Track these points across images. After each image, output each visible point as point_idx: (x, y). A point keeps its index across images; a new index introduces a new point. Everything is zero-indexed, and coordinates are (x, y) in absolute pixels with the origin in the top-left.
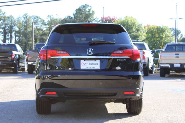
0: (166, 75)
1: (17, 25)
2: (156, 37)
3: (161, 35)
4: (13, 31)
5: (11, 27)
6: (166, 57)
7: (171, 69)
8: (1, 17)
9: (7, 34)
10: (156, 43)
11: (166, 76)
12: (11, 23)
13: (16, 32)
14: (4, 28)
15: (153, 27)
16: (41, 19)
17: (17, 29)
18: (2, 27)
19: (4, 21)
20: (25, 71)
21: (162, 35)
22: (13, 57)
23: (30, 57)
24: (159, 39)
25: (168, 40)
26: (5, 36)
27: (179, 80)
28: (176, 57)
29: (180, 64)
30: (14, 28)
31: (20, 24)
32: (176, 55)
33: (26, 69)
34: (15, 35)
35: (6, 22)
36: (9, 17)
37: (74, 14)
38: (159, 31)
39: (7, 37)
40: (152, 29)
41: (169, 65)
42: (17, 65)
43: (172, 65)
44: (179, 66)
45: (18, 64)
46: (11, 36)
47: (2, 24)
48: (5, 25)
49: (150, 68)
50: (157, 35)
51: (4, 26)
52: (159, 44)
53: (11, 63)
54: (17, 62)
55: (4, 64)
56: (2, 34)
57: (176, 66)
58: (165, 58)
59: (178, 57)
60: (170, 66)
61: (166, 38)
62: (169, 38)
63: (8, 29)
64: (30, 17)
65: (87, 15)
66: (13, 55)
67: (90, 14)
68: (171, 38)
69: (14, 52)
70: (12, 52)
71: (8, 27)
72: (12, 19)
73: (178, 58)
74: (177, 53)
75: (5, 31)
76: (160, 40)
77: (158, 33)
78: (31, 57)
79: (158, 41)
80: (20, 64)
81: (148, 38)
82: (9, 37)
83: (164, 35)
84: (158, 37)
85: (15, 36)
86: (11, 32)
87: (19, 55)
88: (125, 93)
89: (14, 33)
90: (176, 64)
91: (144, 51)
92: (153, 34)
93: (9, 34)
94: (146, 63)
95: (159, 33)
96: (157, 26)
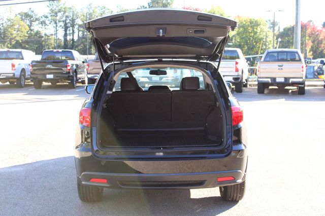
0: (266, 91)
1: (80, 17)
2: (249, 32)
3: (255, 30)
4: (75, 25)
5: (73, 21)
6: (266, 69)
7: (272, 84)
8: (61, 8)
9: (69, 29)
10: (249, 39)
11: (265, 93)
12: (73, 15)
13: (80, 26)
14: (65, 21)
15: (245, 19)
16: (108, 9)
17: (81, 23)
18: (62, 20)
19: (65, 12)
20: (85, 84)
21: (257, 29)
22: (69, 68)
23: (90, 68)
24: (253, 34)
25: (263, 36)
26: (66, 31)
27: (284, 100)
28: (279, 69)
29: (283, 79)
30: (76, 21)
31: (84, 16)
32: (279, 66)
33: (86, 82)
34: (78, 29)
35: (67, 14)
36: (70, 8)
37: (149, 4)
38: (252, 24)
39: (68, 32)
40: (244, 23)
41: (269, 80)
42: (75, 78)
43: (274, 79)
44: (282, 80)
45: (76, 76)
46: (73, 31)
47: (63, 16)
48: (66, 17)
49: (244, 81)
50: (250, 29)
51: (64, 19)
52: (252, 41)
53: (67, 75)
54: (75, 74)
55: (57, 77)
56: (63, 28)
57: (278, 80)
58: (264, 70)
59: (282, 69)
60: (271, 81)
61: (261, 33)
62: (265, 33)
63: (69, 23)
64: (96, 8)
65: (164, 4)
66: (69, 66)
67: (168, 3)
68: (267, 33)
69: (70, 62)
70: (67, 62)
71: (70, 20)
72: (74, 10)
73: (282, 71)
74: (281, 63)
75: (66, 24)
76: (253, 36)
77: (251, 27)
78: (92, 68)
79: (251, 36)
80: (79, 76)
81: (239, 34)
82: (71, 32)
83: (259, 29)
84: (251, 32)
85: (77, 31)
86: (73, 26)
87: (77, 66)
88: (219, 180)
89: (76, 27)
90: (279, 79)
91: (237, 60)
92: (245, 29)
93: (71, 28)
94: (239, 77)
95: (253, 27)
96: (250, 18)
